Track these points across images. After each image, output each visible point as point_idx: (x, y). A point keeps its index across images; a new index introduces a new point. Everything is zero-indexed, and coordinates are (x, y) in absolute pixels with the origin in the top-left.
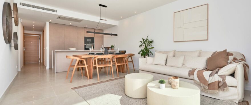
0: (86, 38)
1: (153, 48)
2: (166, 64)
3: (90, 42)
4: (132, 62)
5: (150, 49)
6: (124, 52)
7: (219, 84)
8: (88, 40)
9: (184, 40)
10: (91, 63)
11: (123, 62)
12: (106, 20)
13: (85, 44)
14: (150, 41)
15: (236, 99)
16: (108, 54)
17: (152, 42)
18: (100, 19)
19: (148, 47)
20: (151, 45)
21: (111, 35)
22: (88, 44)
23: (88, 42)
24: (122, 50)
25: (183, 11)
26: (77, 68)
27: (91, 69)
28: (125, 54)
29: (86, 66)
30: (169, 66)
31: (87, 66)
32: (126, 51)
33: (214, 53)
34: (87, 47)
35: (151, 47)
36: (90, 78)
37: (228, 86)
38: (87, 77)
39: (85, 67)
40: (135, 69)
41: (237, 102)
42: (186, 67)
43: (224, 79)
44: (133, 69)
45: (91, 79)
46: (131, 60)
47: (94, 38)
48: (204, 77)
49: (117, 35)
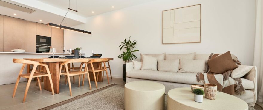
0: (38, 37)
1: (138, 50)
2: (157, 70)
3: (45, 43)
4: (109, 68)
5: (133, 51)
6: (99, 56)
7: (236, 88)
8: (41, 40)
9: (175, 42)
10: (57, 70)
11: (99, 68)
12: (76, 11)
13: (37, 45)
14: (133, 42)
15: (252, 103)
16: (78, 58)
17: (135, 43)
18: (69, 9)
19: (131, 50)
20: (134, 47)
21: (84, 31)
22: (41, 45)
23: (42, 43)
24: (97, 53)
25: (174, 10)
26: (34, 78)
27: (57, 78)
28: (101, 58)
29: (49, 75)
30: (162, 71)
31: (51, 74)
32: (101, 55)
33: (210, 55)
34: (40, 50)
35: (135, 49)
36: (56, 92)
37: (246, 90)
38: (51, 91)
39: (47, 77)
40: (112, 77)
41: (253, 106)
42: (185, 71)
43: (240, 83)
44: (110, 77)
45: (57, 94)
46: (108, 67)
47: (50, 37)
48: (217, 82)
49: (90, 33)
